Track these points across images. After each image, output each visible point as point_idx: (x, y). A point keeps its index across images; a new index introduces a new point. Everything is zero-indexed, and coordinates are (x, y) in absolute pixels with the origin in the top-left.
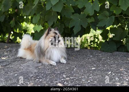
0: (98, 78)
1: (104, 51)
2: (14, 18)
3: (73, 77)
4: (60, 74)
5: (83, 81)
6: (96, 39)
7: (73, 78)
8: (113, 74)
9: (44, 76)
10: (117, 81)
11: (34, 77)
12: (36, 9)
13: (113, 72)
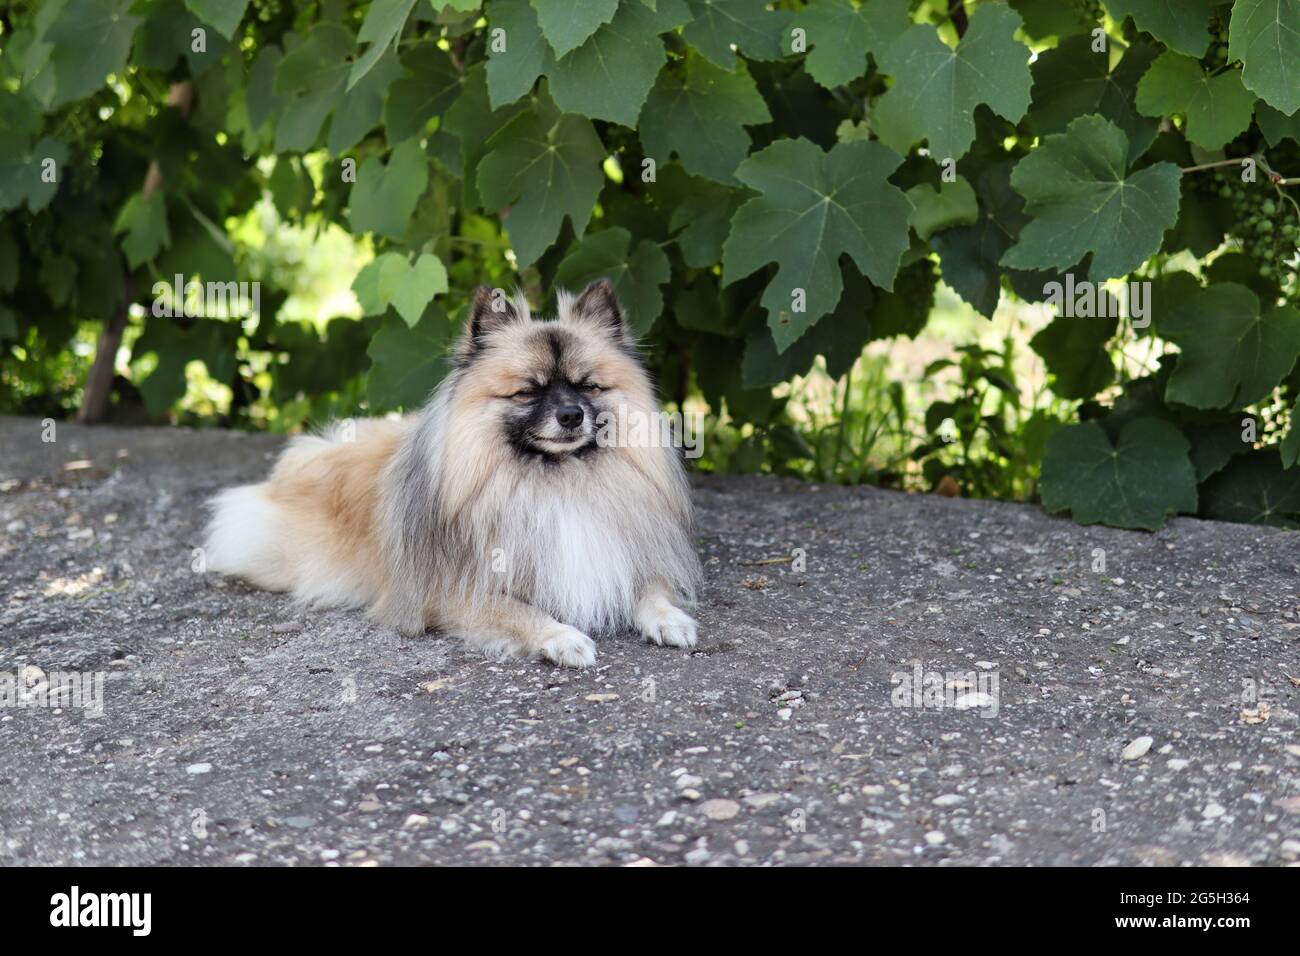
0: (1022, 802)
1: (1067, 515)
2: (154, 173)
3: (769, 790)
4: (638, 761)
5: (875, 838)
6: (982, 384)
7: (771, 799)
8: (1177, 764)
9: (485, 781)
10: (1211, 838)
11: (383, 795)
12: (385, 95)
13: (1168, 739)
